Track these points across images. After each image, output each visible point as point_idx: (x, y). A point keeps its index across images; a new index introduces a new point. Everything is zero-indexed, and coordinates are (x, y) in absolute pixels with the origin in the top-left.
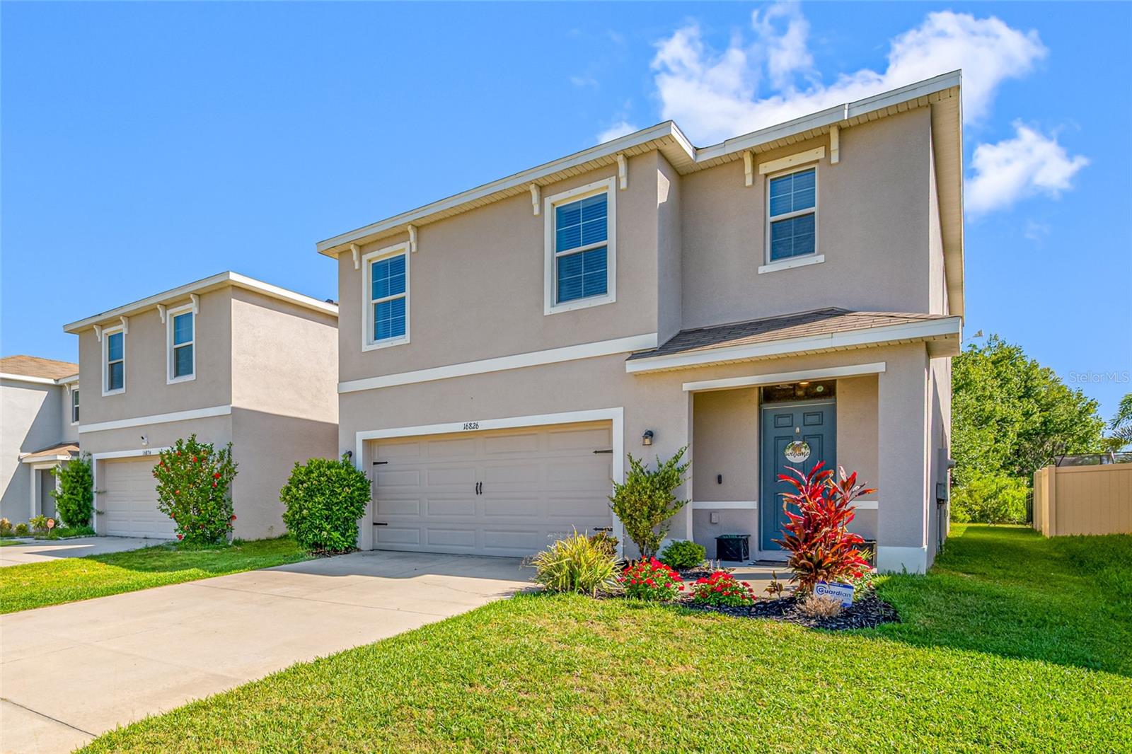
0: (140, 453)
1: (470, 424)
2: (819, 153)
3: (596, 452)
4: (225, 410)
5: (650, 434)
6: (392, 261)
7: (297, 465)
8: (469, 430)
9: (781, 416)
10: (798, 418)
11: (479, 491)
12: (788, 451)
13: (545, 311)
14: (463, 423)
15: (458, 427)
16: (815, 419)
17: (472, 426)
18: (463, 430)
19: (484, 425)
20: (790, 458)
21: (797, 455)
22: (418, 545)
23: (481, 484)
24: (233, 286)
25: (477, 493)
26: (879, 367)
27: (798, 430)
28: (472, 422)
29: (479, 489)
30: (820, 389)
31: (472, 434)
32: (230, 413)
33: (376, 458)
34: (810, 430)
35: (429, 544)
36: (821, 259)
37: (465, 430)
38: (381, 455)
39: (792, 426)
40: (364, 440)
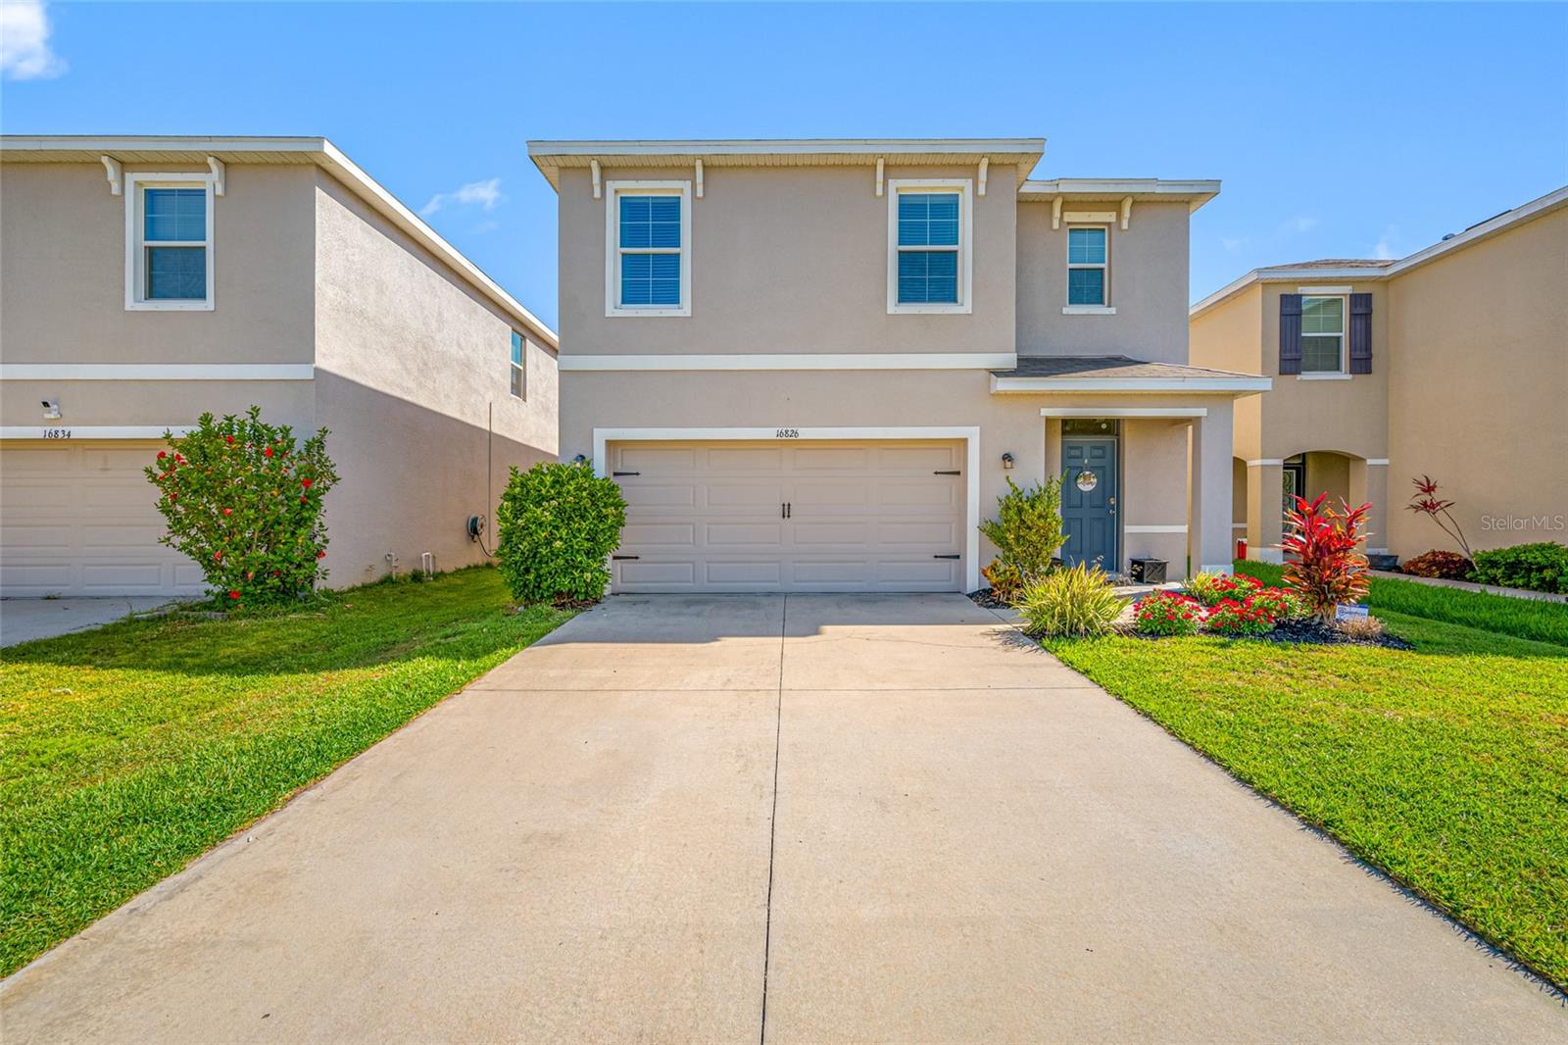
0: (36, 432)
1: (787, 432)
2: (1109, 217)
3: (936, 473)
4: (302, 372)
5: (1007, 457)
6: (655, 201)
7: (515, 472)
8: (784, 438)
9: (1072, 448)
10: (1087, 450)
11: (786, 514)
12: (1080, 480)
13: (888, 309)
14: (776, 429)
15: (770, 433)
16: (1100, 452)
17: (790, 433)
18: (775, 438)
19: (805, 433)
20: (1080, 486)
21: (1087, 485)
22: (691, 584)
23: (789, 505)
24: (318, 166)
25: (784, 516)
26: (1202, 412)
27: (1086, 461)
28: (790, 429)
29: (786, 511)
30: (1104, 426)
31: (787, 443)
32: (312, 377)
33: (619, 466)
34: (1097, 462)
35: (709, 581)
36: (1113, 310)
37: (779, 438)
38: (629, 462)
39: (1081, 457)
40: (607, 441)
